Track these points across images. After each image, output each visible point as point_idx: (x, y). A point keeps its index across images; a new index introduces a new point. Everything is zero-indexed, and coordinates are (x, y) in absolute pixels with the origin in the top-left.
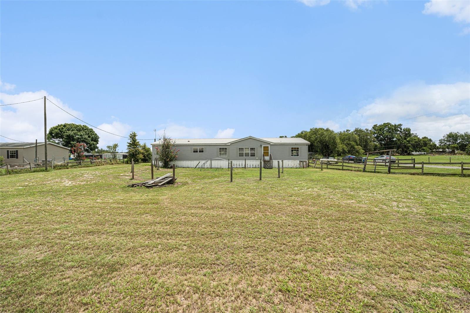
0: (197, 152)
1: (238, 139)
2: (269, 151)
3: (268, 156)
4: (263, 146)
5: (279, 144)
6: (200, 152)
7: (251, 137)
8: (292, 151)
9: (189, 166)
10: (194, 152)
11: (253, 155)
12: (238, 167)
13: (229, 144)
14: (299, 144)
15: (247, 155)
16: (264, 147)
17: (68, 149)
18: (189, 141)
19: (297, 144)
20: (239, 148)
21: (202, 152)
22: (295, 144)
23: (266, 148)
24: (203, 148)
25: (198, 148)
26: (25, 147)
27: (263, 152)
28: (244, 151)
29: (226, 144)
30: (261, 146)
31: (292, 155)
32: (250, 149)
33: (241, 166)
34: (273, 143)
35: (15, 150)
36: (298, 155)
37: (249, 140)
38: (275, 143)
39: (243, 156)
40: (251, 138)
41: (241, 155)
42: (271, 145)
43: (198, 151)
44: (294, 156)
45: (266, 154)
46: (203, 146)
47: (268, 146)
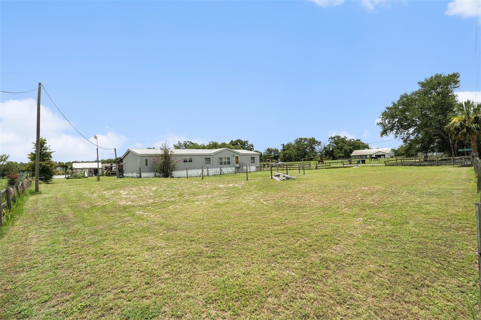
0: (186, 161)
2: (239, 160)
3: (238, 164)
4: (235, 156)
5: (244, 154)
6: (189, 161)
7: (227, 148)
8: (251, 159)
9: (180, 176)
10: (184, 162)
11: (229, 163)
13: (213, 154)
15: (225, 163)
20: (220, 158)
21: (191, 161)
22: (253, 154)
23: (237, 158)
24: (192, 158)
25: (188, 158)
27: (235, 161)
28: (223, 160)
29: (211, 154)
30: (234, 156)
31: (251, 163)
32: (226, 158)
36: (254, 163)
37: (226, 151)
39: (223, 164)
41: (221, 163)
43: (188, 160)
45: (237, 162)
46: (192, 156)
47: (238, 156)
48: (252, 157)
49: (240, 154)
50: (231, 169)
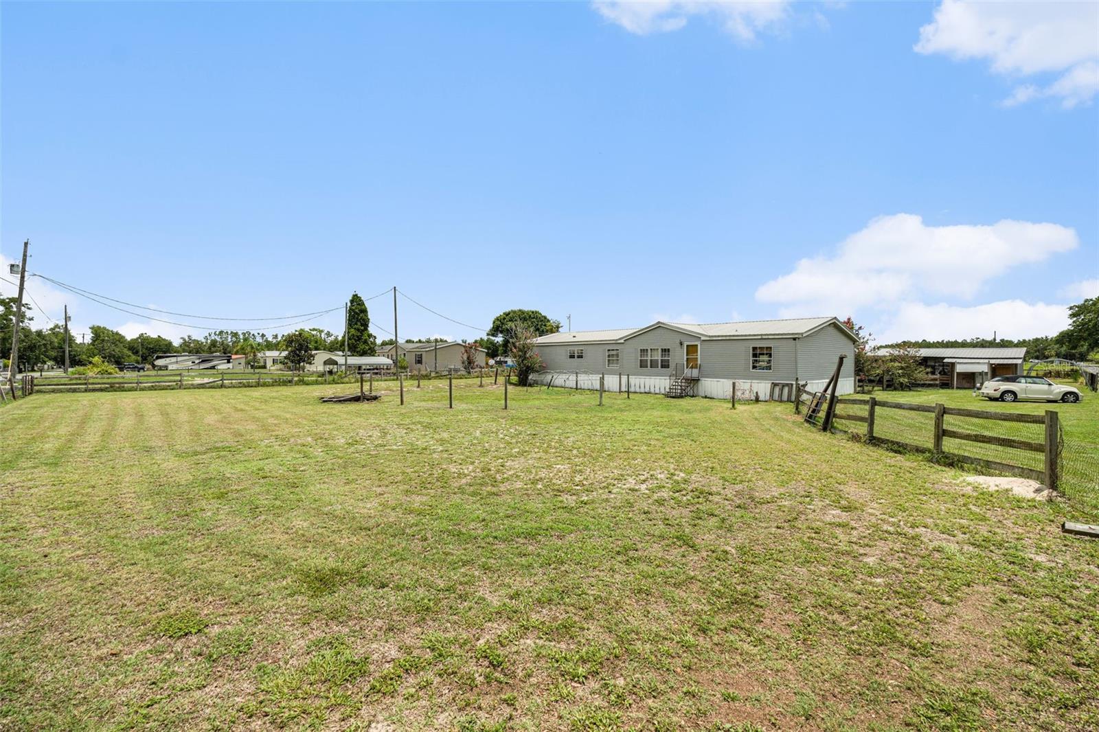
0: (574, 357)
1: (635, 331)
2: (699, 357)
3: (697, 368)
4: (685, 344)
5: (720, 338)
6: (579, 357)
7: (662, 323)
8: (755, 355)
10: (570, 357)
11: (665, 365)
12: (638, 390)
13: (622, 341)
14: (770, 337)
15: (653, 364)
16: (687, 346)
17: (484, 352)
18: (574, 337)
19: (764, 337)
20: (641, 350)
21: (583, 356)
22: (760, 337)
23: (692, 349)
24: (583, 350)
26: (427, 350)
27: (685, 359)
28: (649, 355)
29: (617, 340)
30: (682, 344)
31: (754, 367)
32: (660, 350)
33: (642, 390)
34: (706, 336)
35: (420, 353)
36: (769, 368)
37: (659, 331)
38: (710, 336)
39: (647, 367)
40: (659, 327)
41: (643, 364)
42: (703, 341)
43: (576, 354)
44: (759, 369)
45: (692, 362)
46: (583, 346)
47: (696, 343)
48: (754, 349)
49: (703, 338)
50: (661, 382)
